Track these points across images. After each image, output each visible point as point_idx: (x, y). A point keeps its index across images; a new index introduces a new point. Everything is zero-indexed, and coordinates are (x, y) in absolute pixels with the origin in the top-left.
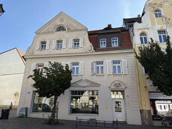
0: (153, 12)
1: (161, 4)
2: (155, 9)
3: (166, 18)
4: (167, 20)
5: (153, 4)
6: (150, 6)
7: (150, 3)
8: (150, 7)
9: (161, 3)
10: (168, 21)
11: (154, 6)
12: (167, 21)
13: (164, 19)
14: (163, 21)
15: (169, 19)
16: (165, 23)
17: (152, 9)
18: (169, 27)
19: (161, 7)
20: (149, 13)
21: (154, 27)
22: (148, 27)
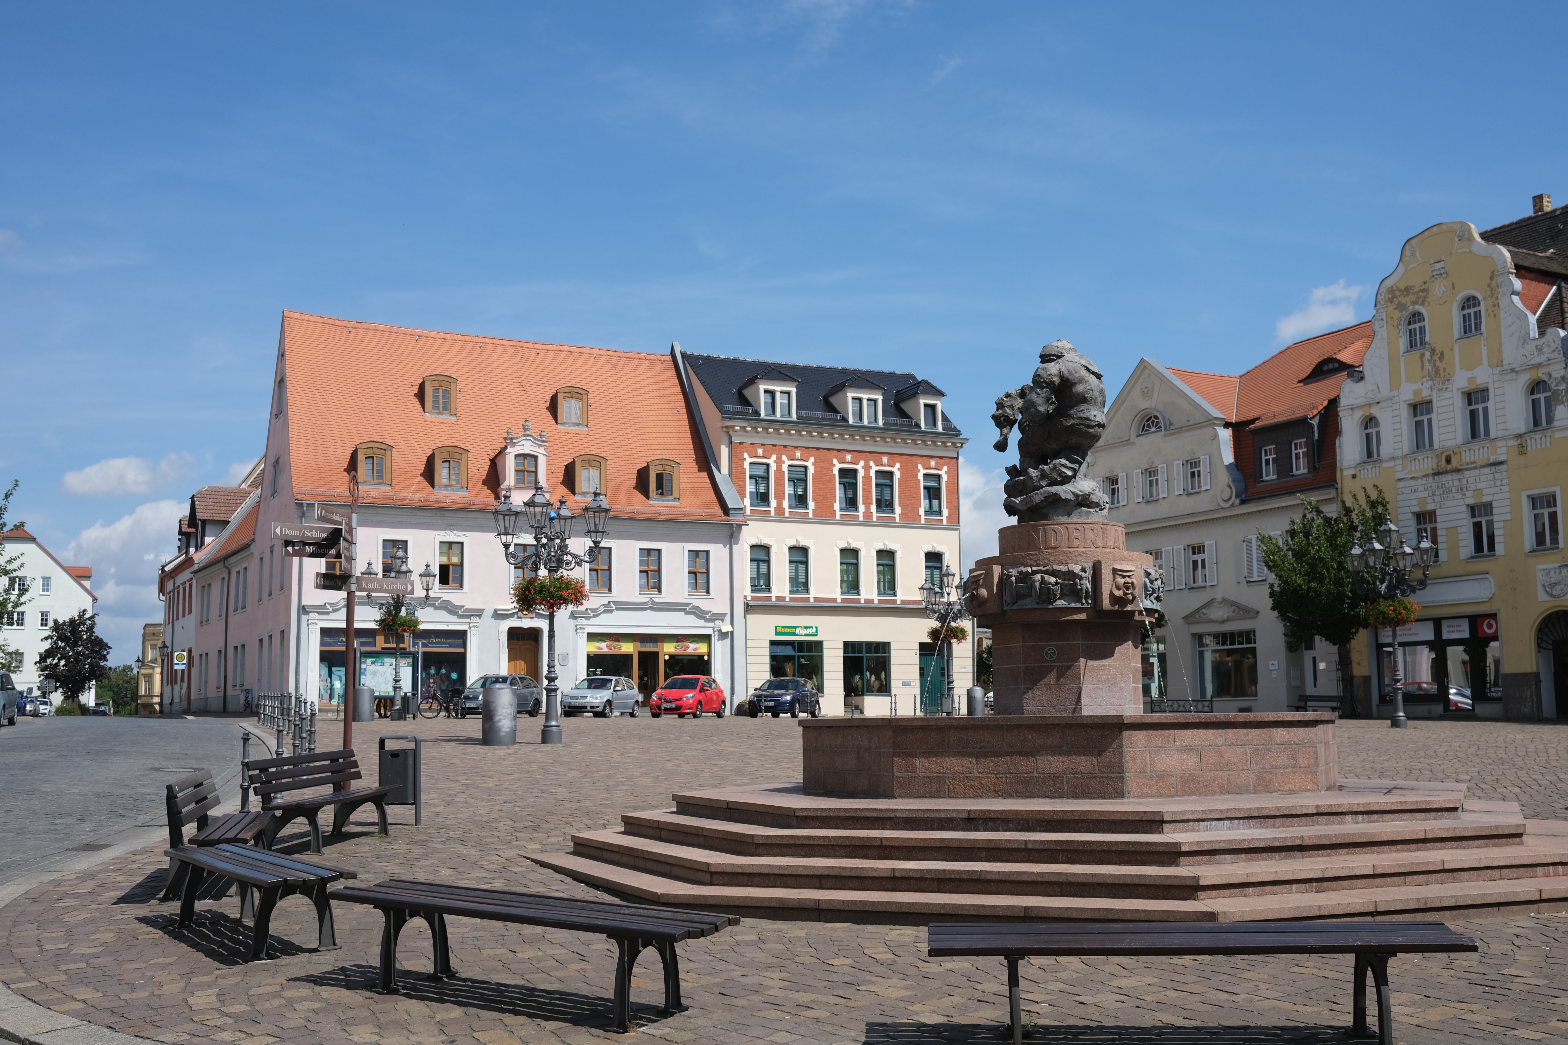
0: (1397, 330)
1: (1423, 291)
2: (1406, 314)
3: (1433, 351)
4: (1435, 361)
5: (1400, 291)
6: (1391, 301)
7: (1392, 287)
8: (1391, 307)
9: (1425, 283)
10: (1438, 363)
11: (1403, 300)
12: (1435, 365)
13: (1428, 355)
14: (1422, 368)
15: (1442, 353)
16: (1429, 373)
17: (1397, 314)
18: (1439, 390)
19: (1422, 304)
20: (1385, 334)
21: (1395, 393)
22: (1379, 397)
